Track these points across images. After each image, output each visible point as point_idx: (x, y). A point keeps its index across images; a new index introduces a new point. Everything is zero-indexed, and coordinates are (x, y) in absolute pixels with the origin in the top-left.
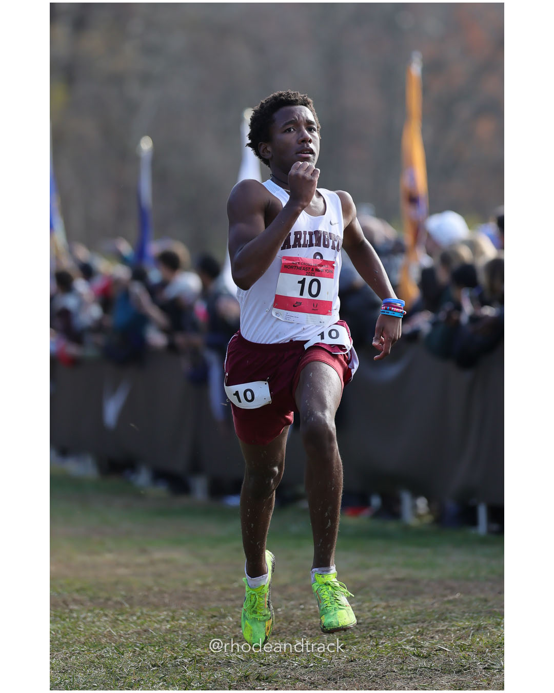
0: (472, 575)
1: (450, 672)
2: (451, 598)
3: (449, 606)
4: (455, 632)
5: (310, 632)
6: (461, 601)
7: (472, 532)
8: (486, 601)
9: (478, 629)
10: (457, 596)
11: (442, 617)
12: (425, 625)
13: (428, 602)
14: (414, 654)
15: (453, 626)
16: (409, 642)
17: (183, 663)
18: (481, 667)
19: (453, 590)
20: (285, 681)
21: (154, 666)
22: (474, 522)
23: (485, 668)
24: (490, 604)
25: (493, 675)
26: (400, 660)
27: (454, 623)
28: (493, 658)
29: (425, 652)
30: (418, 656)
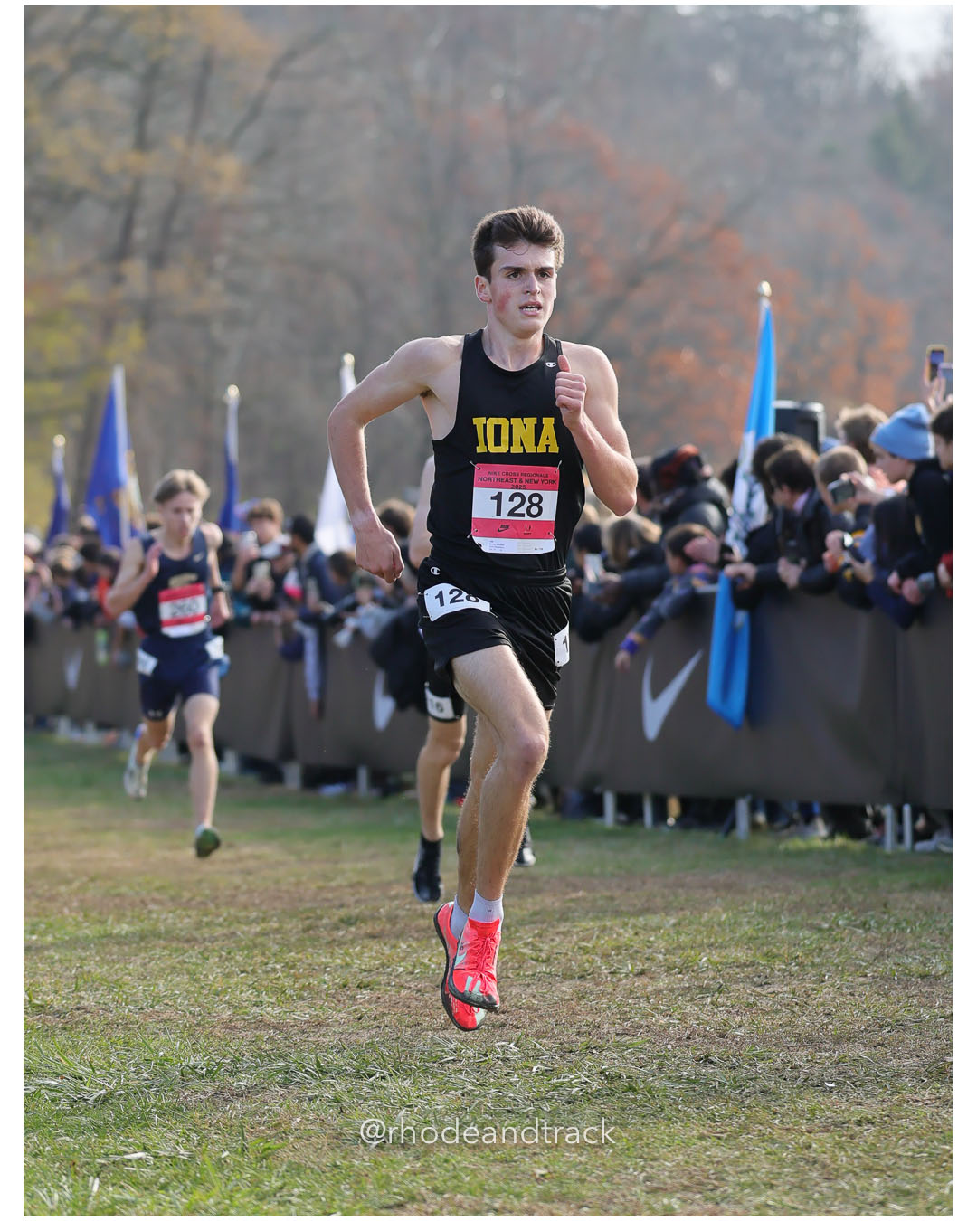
0: (597, 870)
1: (572, 977)
2: (574, 896)
3: (572, 905)
4: (577, 933)
5: (416, 935)
6: (584, 899)
7: (597, 822)
8: (612, 898)
9: (603, 930)
10: (581, 894)
11: (564, 917)
12: (545, 926)
13: (549, 901)
14: (532, 959)
15: (575, 927)
16: (526, 945)
17: (274, 970)
18: (606, 971)
19: (576, 888)
20: (389, 988)
21: (242, 972)
22: (599, 812)
23: (610, 973)
24: (616, 902)
25: (619, 980)
26: (517, 965)
27: (576, 924)
28: (619, 961)
29: (544, 956)
30: (537, 960)
